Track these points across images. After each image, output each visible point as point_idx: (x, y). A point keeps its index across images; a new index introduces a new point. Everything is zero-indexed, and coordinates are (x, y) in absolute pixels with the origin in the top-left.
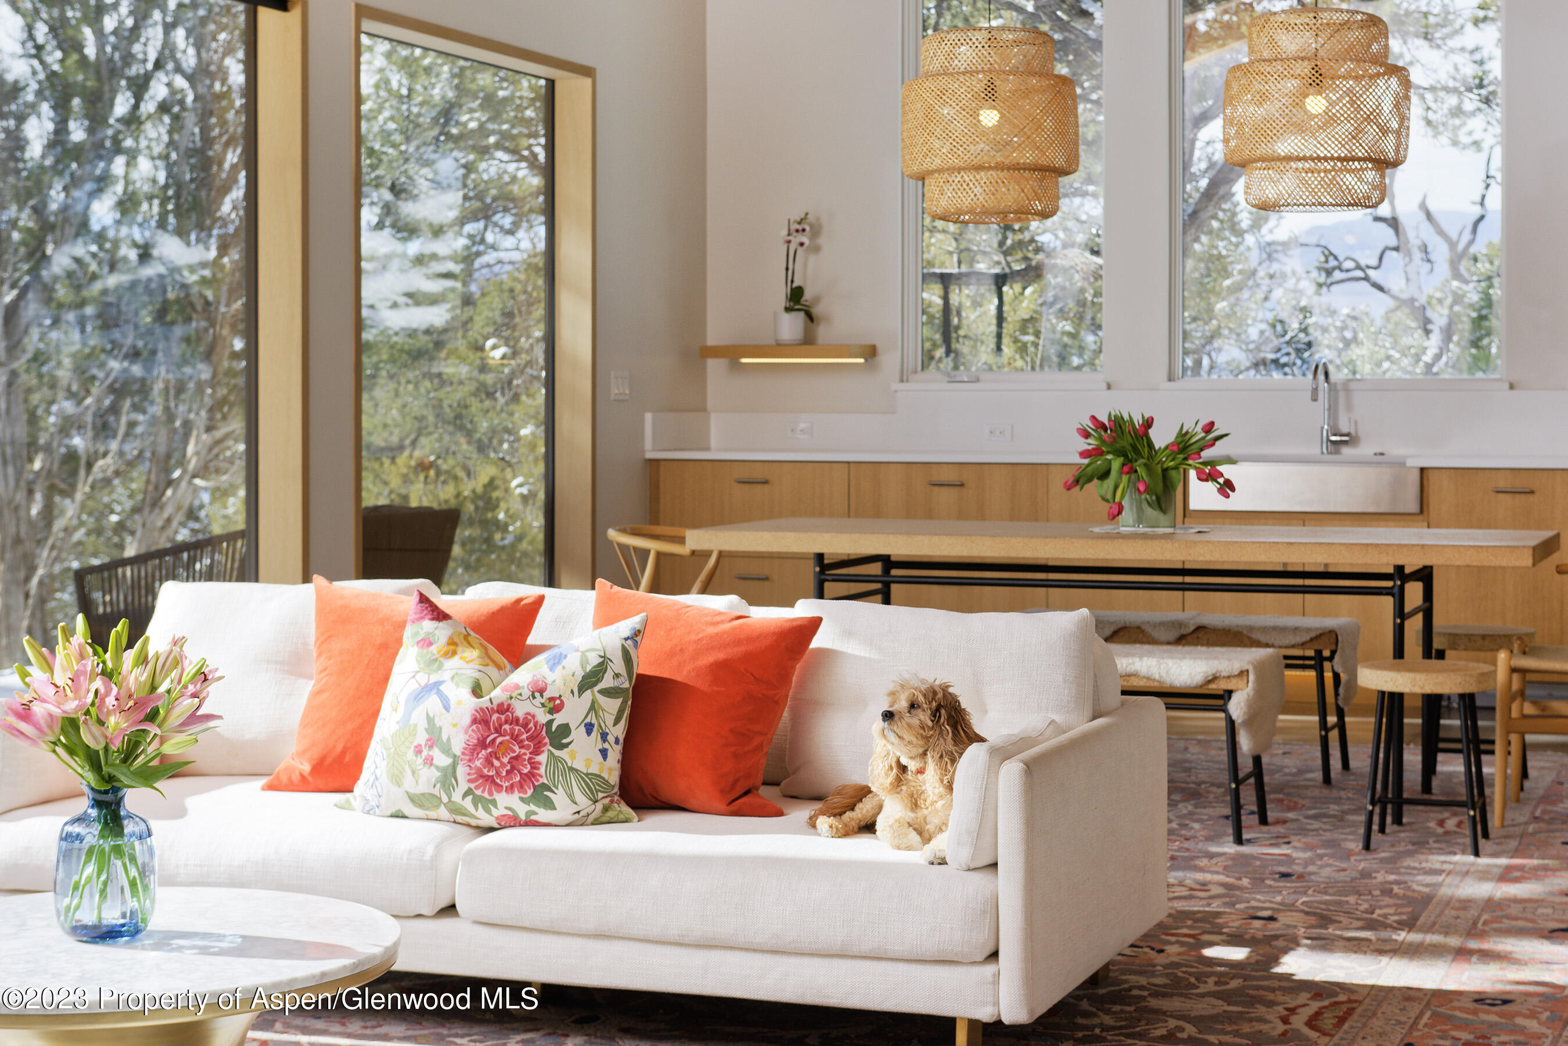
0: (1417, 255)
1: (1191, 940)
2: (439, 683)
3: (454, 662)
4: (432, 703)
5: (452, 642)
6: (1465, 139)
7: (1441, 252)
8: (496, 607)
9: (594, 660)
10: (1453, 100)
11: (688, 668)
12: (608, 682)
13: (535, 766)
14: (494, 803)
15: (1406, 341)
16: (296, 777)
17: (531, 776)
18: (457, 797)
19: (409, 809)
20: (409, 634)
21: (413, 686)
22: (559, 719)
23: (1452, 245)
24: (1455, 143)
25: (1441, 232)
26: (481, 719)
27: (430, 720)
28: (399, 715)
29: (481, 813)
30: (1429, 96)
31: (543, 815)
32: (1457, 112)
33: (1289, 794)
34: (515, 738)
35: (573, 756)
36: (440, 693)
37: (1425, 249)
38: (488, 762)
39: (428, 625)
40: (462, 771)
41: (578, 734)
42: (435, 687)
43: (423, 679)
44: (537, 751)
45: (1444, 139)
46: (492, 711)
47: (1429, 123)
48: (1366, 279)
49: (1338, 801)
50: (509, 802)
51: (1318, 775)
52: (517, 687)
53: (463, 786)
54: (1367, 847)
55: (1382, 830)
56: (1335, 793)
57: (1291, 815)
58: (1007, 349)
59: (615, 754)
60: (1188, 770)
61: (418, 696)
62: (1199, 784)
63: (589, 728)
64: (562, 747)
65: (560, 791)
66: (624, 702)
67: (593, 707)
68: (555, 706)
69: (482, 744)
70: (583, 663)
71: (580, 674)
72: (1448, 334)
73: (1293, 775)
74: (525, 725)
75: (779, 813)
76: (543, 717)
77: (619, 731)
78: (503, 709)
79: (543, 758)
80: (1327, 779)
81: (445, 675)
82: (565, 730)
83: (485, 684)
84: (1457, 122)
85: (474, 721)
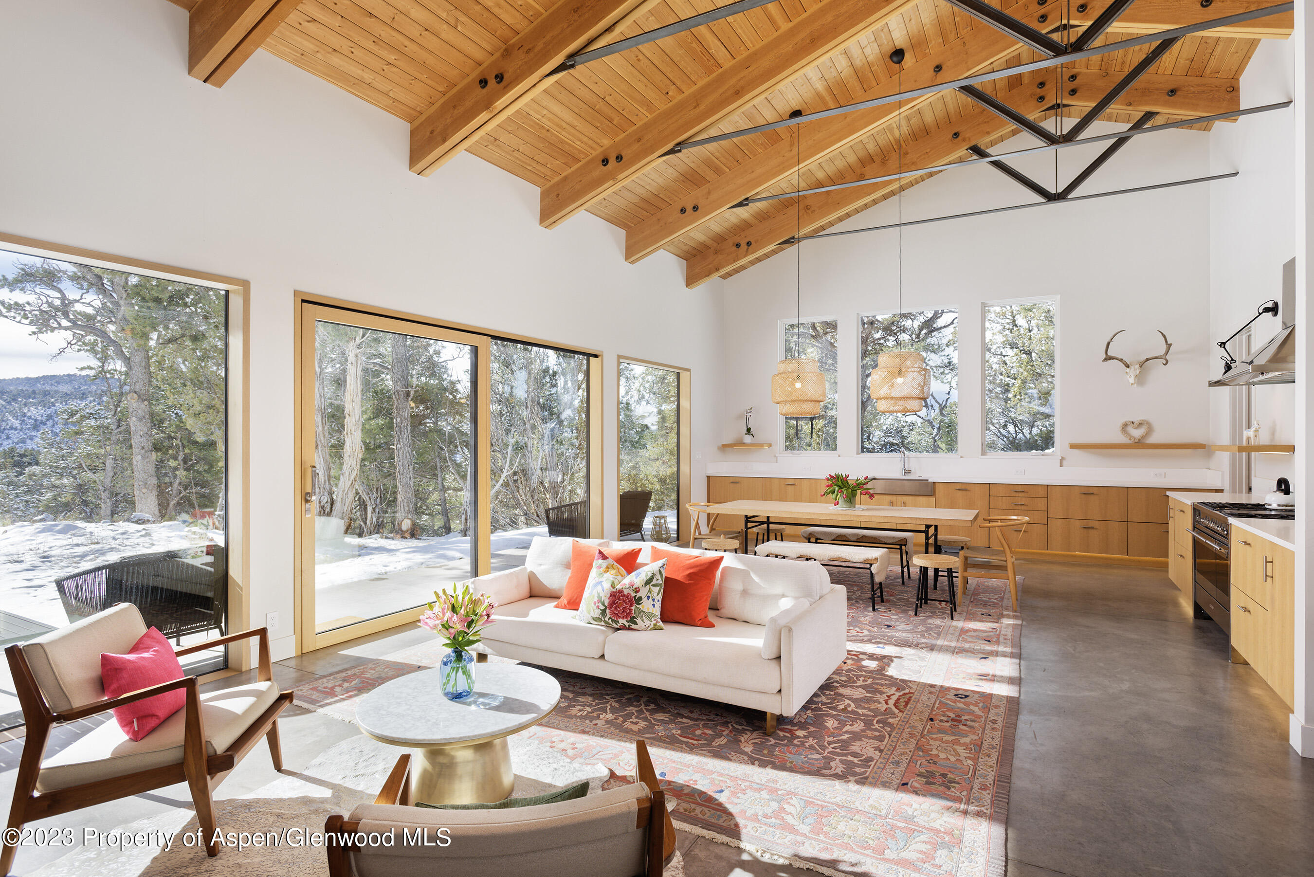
0: (930, 408)
1: (856, 658)
2: (602, 582)
3: (608, 574)
4: (599, 588)
5: (607, 568)
6: (945, 381)
7: (936, 407)
8: (626, 552)
9: (650, 575)
10: (941, 370)
11: (681, 575)
12: (654, 582)
13: (631, 610)
14: (618, 622)
15: (927, 430)
16: (563, 605)
17: (630, 613)
18: (607, 619)
19: (593, 622)
20: (595, 563)
21: (594, 582)
22: (638, 595)
23: (940, 405)
24: (943, 382)
25: (937, 402)
26: (613, 595)
27: (598, 594)
28: (589, 592)
29: (614, 624)
30: (935, 369)
31: (634, 626)
32: (942, 373)
33: (891, 589)
34: (624, 601)
35: (643, 607)
36: (602, 585)
37: (932, 406)
38: (616, 608)
39: (601, 561)
40: (608, 611)
41: (645, 600)
42: (600, 583)
43: (597, 580)
44: (631, 606)
45: (939, 381)
46: (617, 592)
47: (934, 376)
48: (916, 414)
49: (906, 592)
50: (622, 622)
51: (900, 580)
52: (625, 584)
53: (608, 616)
54: (916, 614)
55: (921, 607)
56: (906, 589)
57: (891, 598)
58: (814, 436)
59: (658, 605)
60: (859, 577)
61: (596, 585)
62: (863, 583)
63: (648, 598)
64: (639, 604)
65: (639, 619)
66: (661, 588)
67: (649, 591)
68: (637, 590)
69: (614, 603)
70: (647, 575)
71: (645, 579)
72: (939, 429)
73: (893, 580)
74: (627, 597)
75: (713, 626)
76: (633, 595)
77: (660, 597)
78: (621, 592)
79: (633, 608)
80: (903, 583)
81: (604, 579)
82: (640, 598)
83: (616, 582)
84: (943, 376)
85: (611, 595)
